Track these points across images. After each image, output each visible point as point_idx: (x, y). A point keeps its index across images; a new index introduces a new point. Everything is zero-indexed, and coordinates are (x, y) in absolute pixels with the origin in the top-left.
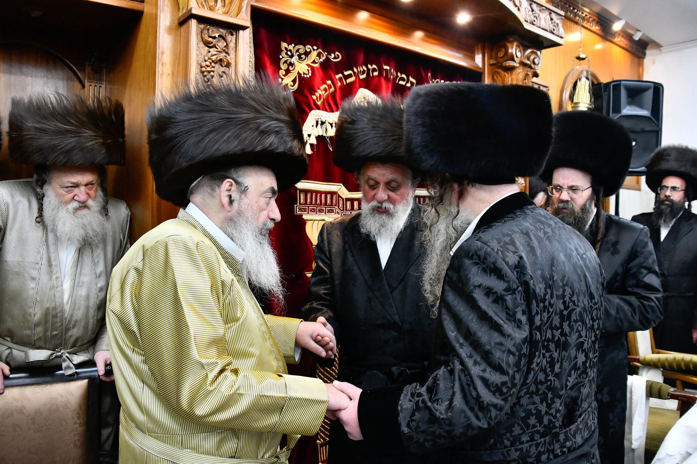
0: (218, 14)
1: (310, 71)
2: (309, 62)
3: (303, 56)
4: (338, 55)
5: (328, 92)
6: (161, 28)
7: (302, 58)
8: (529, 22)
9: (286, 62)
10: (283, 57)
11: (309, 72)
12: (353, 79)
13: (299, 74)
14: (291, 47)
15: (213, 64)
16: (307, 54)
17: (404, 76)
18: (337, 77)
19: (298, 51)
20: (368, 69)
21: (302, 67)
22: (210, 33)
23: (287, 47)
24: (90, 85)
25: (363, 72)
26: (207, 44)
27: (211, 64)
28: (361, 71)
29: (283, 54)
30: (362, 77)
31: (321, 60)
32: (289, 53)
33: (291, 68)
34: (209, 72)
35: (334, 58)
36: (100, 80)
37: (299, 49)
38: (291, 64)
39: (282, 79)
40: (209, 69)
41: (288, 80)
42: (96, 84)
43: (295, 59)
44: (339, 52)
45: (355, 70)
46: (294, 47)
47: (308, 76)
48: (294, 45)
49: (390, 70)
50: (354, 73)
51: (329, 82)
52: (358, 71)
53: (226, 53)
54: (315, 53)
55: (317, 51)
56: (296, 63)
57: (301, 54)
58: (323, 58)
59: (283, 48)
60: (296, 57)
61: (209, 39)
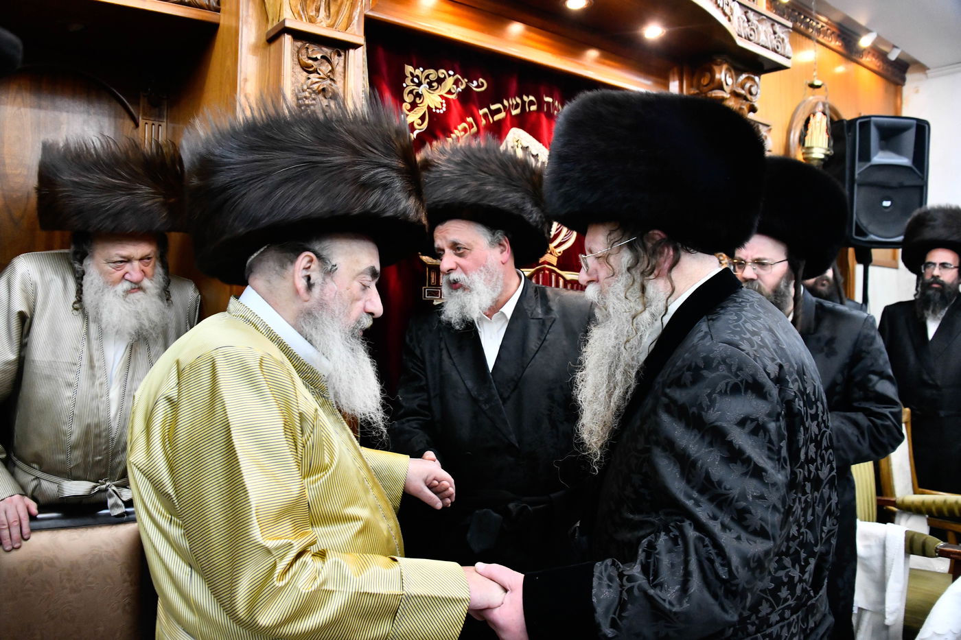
0: (320, 28)
1: (444, 105)
2: (443, 93)
3: (435, 84)
4: (482, 83)
5: (468, 133)
6: (243, 46)
7: (433, 87)
8: (743, 36)
9: (411, 92)
10: (407, 86)
11: (442, 106)
12: (502, 115)
13: (429, 108)
14: (418, 72)
15: (313, 96)
16: (440, 81)
18: (481, 112)
19: (427, 77)
20: (524, 102)
21: (433, 100)
22: (310, 53)
23: (413, 71)
24: (146, 123)
25: (517, 106)
26: (306, 68)
27: (311, 95)
28: (513, 105)
29: (408, 81)
30: (514, 112)
31: (459, 90)
32: (416, 80)
33: (418, 101)
35: (477, 87)
36: (159, 117)
37: (429, 74)
38: (419, 95)
39: (407, 115)
40: (308, 102)
41: (413, 117)
42: (154, 122)
43: (423, 89)
44: (483, 79)
45: (506, 103)
46: (422, 72)
47: (442, 111)
48: (421, 69)
49: (553, 103)
50: (504, 106)
51: (469, 120)
52: (509, 105)
53: (332, 80)
54: (451, 80)
55: (454, 77)
56: (425, 93)
57: (432, 82)
58: (462, 86)
59: (408, 73)
60: (425, 86)
61: (309, 62)
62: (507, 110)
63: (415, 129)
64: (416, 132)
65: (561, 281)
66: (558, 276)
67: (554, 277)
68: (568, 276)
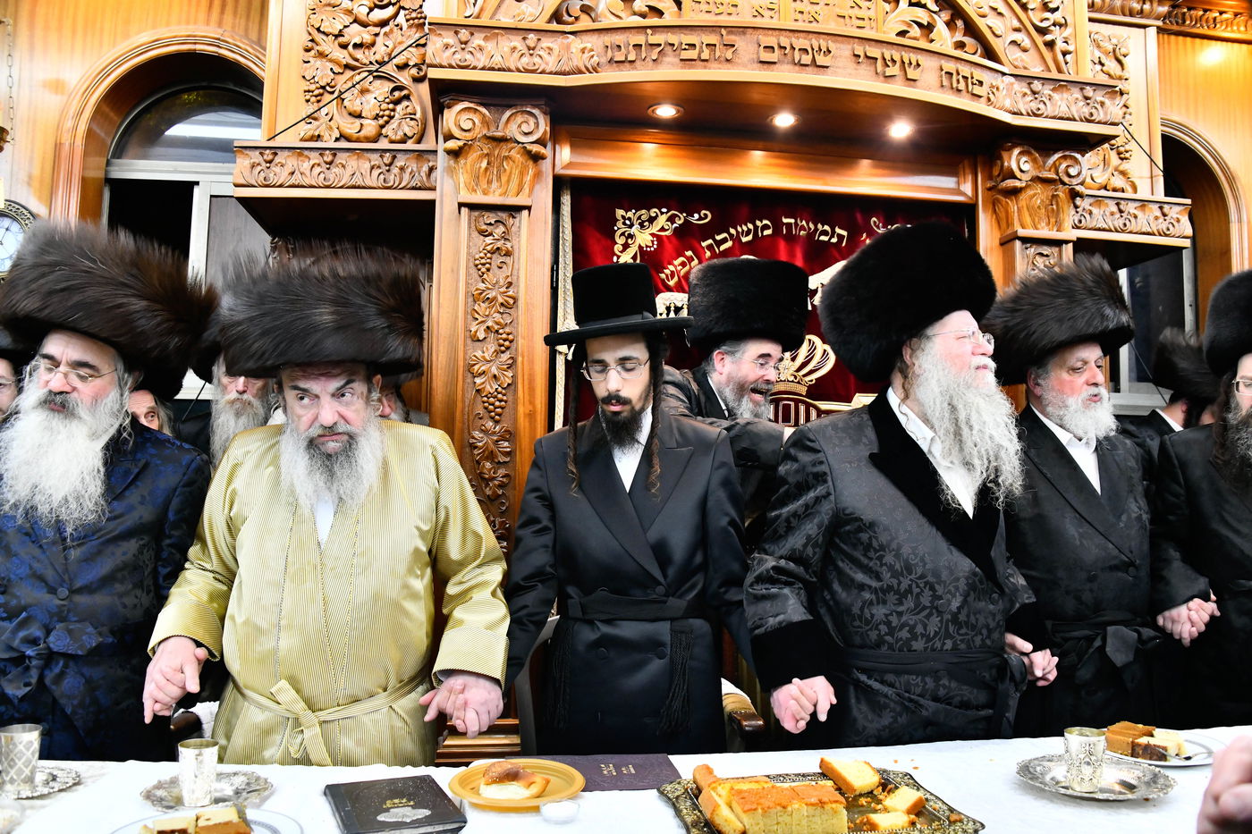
0: (494, 198)
1: (656, 243)
2: (655, 231)
3: (646, 224)
4: (706, 215)
5: (688, 266)
7: (644, 226)
8: (1024, 113)
9: (623, 234)
10: (619, 229)
11: (653, 244)
12: (729, 244)
13: (640, 247)
14: (630, 214)
15: (489, 255)
16: (652, 220)
17: (827, 228)
18: (704, 244)
19: (639, 218)
20: (756, 227)
21: (644, 238)
22: (486, 220)
23: (624, 214)
25: (748, 232)
26: (483, 233)
27: (486, 255)
28: (743, 232)
29: (620, 224)
30: (744, 239)
31: (675, 225)
32: (628, 222)
33: (630, 241)
34: (483, 264)
35: (700, 219)
37: (641, 215)
38: (631, 236)
39: (619, 257)
40: (483, 261)
43: (635, 230)
44: (705, 210)
45: (732, 231)
46: (634, 214)
47: (652, 249)
48: (634, 211)
49: (796, 224)
50: (731, 235)
51: (689, 253)
52: (737, 232)
53: (506, 239)
54: (664, 217)
55: (669, 214)
56: (637, 233)
57: (644, 222)
58: (679, 222)
59: (619, 217)
60: (637, 226)
61: (484, 227)
62: (736, 239)
65: (813, 413)
66: (808, 406)
67: (802, 408)
68: (824, 405)
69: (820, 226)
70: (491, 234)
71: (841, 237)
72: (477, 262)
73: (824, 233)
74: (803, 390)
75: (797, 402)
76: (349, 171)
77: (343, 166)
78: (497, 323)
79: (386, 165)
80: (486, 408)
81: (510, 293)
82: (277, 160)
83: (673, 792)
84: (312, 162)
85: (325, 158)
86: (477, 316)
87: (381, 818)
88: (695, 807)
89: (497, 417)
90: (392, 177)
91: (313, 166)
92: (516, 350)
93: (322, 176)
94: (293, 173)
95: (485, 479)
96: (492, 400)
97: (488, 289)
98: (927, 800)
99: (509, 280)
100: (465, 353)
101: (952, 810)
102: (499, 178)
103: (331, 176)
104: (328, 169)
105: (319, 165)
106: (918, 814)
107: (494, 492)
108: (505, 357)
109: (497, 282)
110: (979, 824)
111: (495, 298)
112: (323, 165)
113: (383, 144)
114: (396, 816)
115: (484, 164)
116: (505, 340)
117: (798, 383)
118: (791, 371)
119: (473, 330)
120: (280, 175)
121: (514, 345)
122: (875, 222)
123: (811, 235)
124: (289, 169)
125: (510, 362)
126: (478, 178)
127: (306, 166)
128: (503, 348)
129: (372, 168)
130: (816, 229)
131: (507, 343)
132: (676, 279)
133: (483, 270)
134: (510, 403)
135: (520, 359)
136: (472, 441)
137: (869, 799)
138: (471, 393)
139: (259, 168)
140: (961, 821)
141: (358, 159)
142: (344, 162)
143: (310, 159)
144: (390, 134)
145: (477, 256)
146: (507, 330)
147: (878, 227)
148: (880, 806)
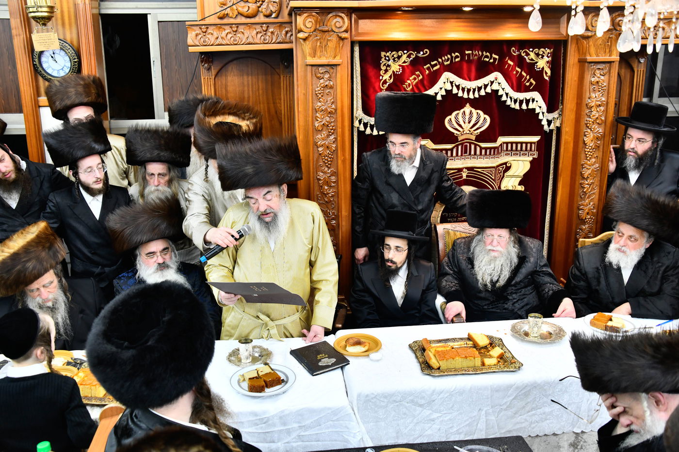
0: (322, 61)
1: (401, 69)
2: (400, 63)
3: (397, 59)
4: (426, 52)
5: (417, 80)
7: (395, 61)
9: (385, 65)
10: (383, 62)
12: (438, 67)
13: (393, 72)
14: (388, 54)
15: (322, 89)
16: (399, 57)
17: (488, 54)
18: (425, 67)
19: (393, 56)
20: (452, 57)
21: (395, 67)
22: (319, 71)
23: (385, 54)
24: (284, 76)
25: (448, 60)
26: (318, 78)
28: (446, 60)
29: (383, 60)
30: (446, 63)
31: (411, 59)
32: (387, 58)
33: (388, 68)
34: (320, 94)
35: (424, 54)
36: (289, 72)
37: (394, 54)
38: (389, 66)
39: (383, 77)
40: (320, 92)
41: (386, 77)
42: (287, 75)
43: (390, 62)
44: (427, 49)
45: (440, 60)
46: (390, 54)
47: (399, 73)
48: (390, 52)
49: (472, 53)
50: (439, 62)
51: (418, 73)
52: (442, 60)
53: (330, 80)
54: (405, 56)
55: (408, 53)
56: (392, 64)
57: (395, 58)
58: (413, 57)
59: (383, 56)
60: (391, 60)
61: (319, 75)
62: (442, 64)
63: (387, 82)
64: (388, 84)
65: (478, 149)
66: (476, 145)
67: (473, 146)
68: (483, 145)
69: (484, 53)
70: (323, 78)
71: (495, 59)
72: (317, 92)
73: (487, 57)
74: (474, 138)
75: (470, 143)
76: (246, 35)
77: (243, 33)
78: (327, 122)
79: (264, 31)
80: (324, 162)
81: (333, 106)
82: (209, 31)
83: (415, 347)
84: (226, 32)
85: (233, 29)
86: (318, 119)
87: (320, 364)
88: (423, 355)
89: (329, 166)
90: (267, 38)
91: (227, 34)
92: (337, 134)
93: (232, 39)
94: (217, 38)
95: (325, 194)
96: (326, 158)
97: (323, 105)
98: (505, 352)
99: (332, 100)
100: (313, 137)
101: (513, 357)
102: (326, 50)
103: (237, 39)
104: (235, 35)
105: (230, 33)
106: (501, 358)
107: (329, 199)
108: (332, 137)
109: (326, 102)
110: (521, 364)
111: (326, 109)
112: (232, 32)
113: (261, 18)
114: (324, 363)
115: (318, 44)
116: (331, 130)
117: (471, 134)
118: (468, 129)
119: (317, 125)
120: (211, 39)
121: (336, 131)
122: (513, 50)
123: (480, 58)
124: (215, 35)
125: (333, 140)
126: (316, 51)
127: (224, 34)
128: (331, 133)
129: (257, 33)
130: (483, 55)
131: (332, 131)
132: (411, 87)
133: (320, 96)
134: (335, 158)
135: (339, 138)
136: (318, 177)
137: (485, 350)
138: (316, 155)
139: (200, 36)
140: (515, 363)
141: (249, 29)
142: (243, 31)
143: (225, 30)
144: (263, 10)
145: (317, 89)
146: (332, 124)
147: (515, 53)
148: (488, 354)
